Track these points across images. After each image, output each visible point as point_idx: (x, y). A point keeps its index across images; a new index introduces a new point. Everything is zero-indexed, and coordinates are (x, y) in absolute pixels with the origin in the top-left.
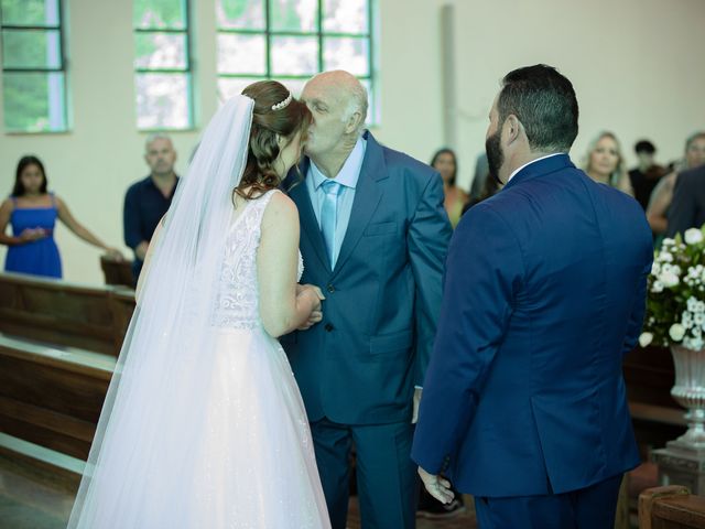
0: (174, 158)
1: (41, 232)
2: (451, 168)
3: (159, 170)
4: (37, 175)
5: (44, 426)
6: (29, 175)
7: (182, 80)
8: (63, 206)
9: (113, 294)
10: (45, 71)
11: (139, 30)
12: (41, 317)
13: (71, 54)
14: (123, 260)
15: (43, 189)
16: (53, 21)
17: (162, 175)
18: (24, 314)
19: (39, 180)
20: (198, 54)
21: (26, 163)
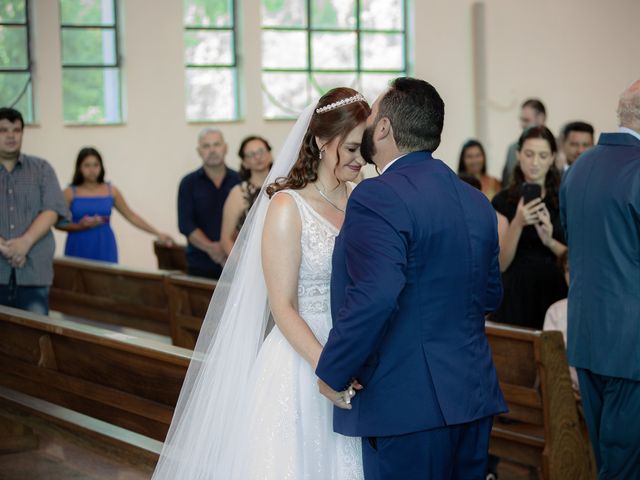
0: (225, 151)
1: (98, 219)
2: (480, 159)
3: (211, 162)
4: (96, 165)
5: (111, 404)
6: (88, 165)
7: (228, 74)
8: (119, 195)
9: (169, 278)
10: (101, 66)
11: (188, 28)
12: (100, 300)
13: (125, 51)
14: (174, 244)
15: (100, 179)
16: (108, 20)
17: (213, 167)
18: (84, 296)
19: (97, 171)
20: (243, 50)
21: (85, 154)
